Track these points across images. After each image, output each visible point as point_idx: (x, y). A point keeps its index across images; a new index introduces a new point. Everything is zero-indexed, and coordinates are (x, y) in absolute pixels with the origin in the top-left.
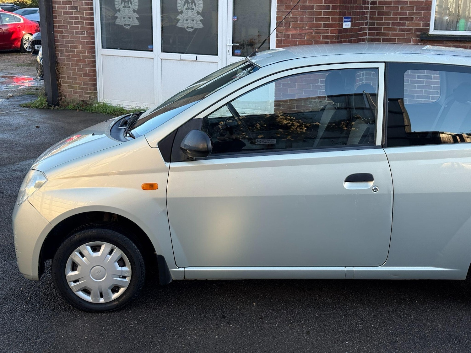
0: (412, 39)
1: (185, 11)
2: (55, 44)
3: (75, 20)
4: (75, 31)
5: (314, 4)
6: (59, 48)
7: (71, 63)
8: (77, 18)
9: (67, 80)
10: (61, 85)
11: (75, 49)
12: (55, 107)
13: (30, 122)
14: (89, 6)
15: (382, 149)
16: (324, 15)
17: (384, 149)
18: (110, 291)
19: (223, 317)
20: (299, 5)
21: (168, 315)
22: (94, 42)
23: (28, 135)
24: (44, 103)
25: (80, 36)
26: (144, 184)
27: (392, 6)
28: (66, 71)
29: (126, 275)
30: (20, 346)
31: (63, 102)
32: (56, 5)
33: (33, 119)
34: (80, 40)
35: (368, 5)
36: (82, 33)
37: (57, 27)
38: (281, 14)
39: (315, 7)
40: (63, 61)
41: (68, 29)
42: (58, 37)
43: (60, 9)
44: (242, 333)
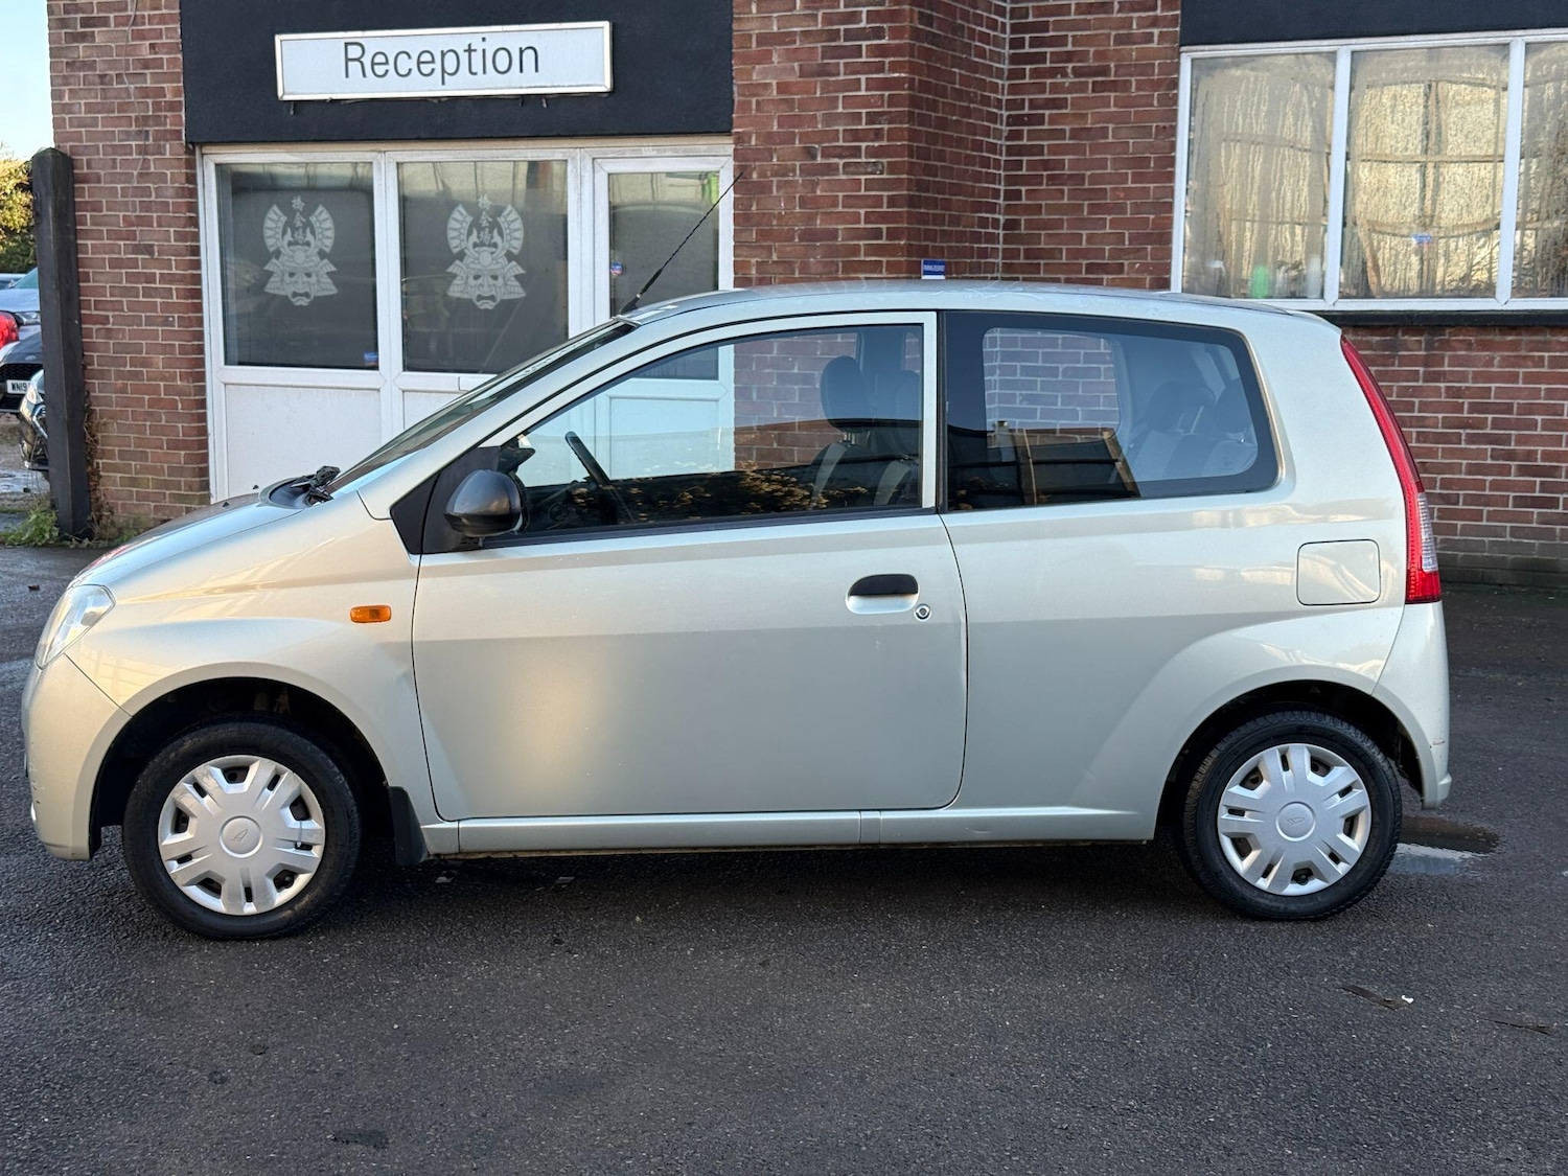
1: (471, 251)
2: (83, 355)
3: (145, 285)
5: (837, 224)
6: (96, 366)
7: (130, 409)
8: (150, 278)
9: (118, 461)
10: (100, 477)
11: (145, 370)
12: (80, 542)
13: (9, 578)
14: (188, 244)
15: (937, 516)
17: (942, 516)
18: (270, 883)
19: (558, 941)
20: (796, 228)
21: (418, 941)
22: (203, 345)
23: (9, 606)
24: (48, 530)
25: (160, 329)
26: (356, 609)
27: (1065, 231)
28: (116, 434)
29: (310, 840)
30: (49, 998)
31: (105, 527)
32: (89, 242)
33: (17, 570)
34: (160, 341)
35: (996, 232)
36: (166, 322)
37: (90, 305)
38: (745, 254)
39: (840, 233)
40: (107, 406)
41: (123, 311)
42: (94, 333)
43: (100, 253)
44: (601, 967)
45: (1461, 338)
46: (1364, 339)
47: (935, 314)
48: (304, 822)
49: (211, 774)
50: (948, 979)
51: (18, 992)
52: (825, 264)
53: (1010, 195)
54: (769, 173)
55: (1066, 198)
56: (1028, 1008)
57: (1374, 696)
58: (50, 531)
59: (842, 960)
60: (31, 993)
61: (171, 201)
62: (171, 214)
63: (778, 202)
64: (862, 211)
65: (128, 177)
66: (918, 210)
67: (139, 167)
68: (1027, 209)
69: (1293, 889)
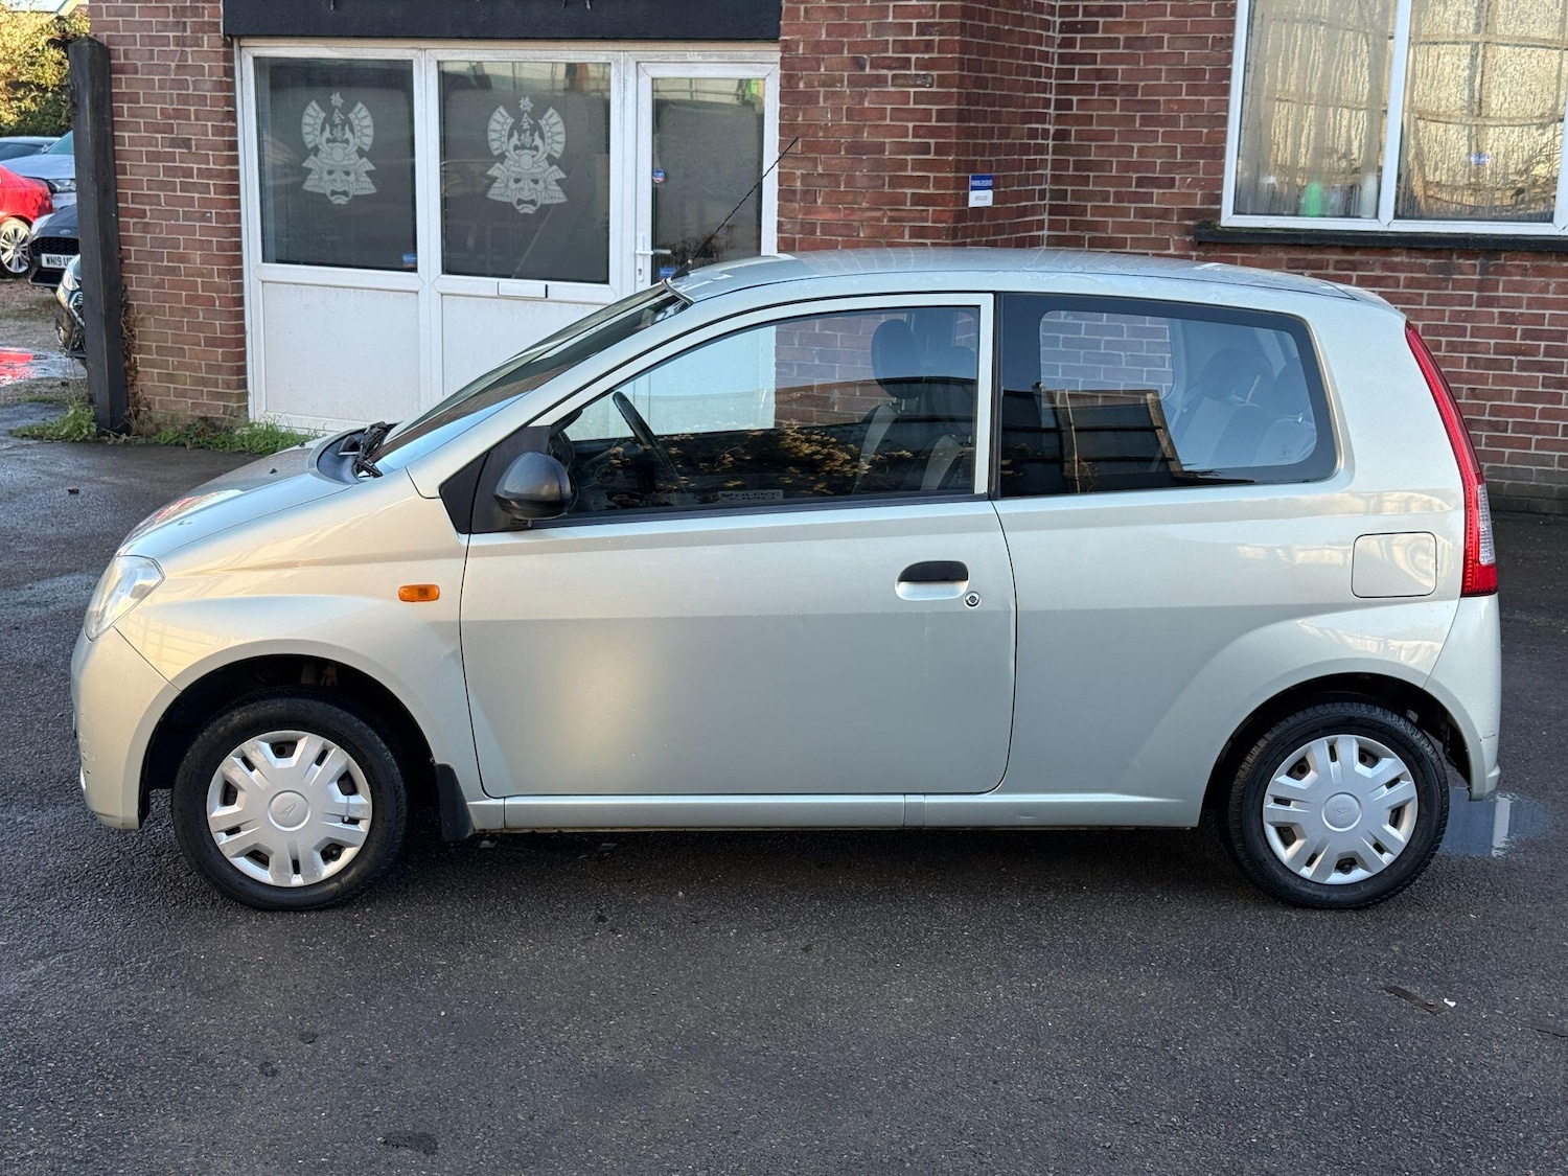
0: (1174, 240)
1: (511, 154)
2: (120, 248)
3: (182, 179)
4: (181, 210)
5: (885, 137)
6: (133, 261)
7: (167, 305)
8: (188, 173)
9: (155, 356)
10: (137, 372)
11: (182, 265)
12: (117, 437)
13: (48, 478)
14: (226, 138)
15: (989, 502)
16: (912, 170)
17: (995, 503)
18: (318, 856)
19: (602, 919)
20: (843, 140)
21: (463, 916)
22: (241, 242)
23: (49, 512)
24: (86, 424)
25: (198, 224)
26: (406, 587)
27: (1116, 143)
28: (153, 329)
29: (356, 815)
30: (101, 974)
31: (143, 423)
32: (126, 134)
33: (56, 469)
34: (197, 237)
35: (1046, 142)
36: (203, 217)
37: (127, 198)
38: (790, 165)
39: (887, 147)
40: (144, 301)
41: (160, 205)
42: (131, 227)
43: (137, 146)
44: (644, 950)
45: (1517, 263)
46: (1418, 261)
47: (992, 296)
48: (350, 797)
49: (259, 748)
50: (990, 971)
51: (69, 967)
52: (871, 178)
53: (1060, 105)
54: (816, 83)
55: (1118, 110)
56: (1070, 1006)
57: (1426, 689)
58: (88, 427)
59: (884, 947)
60: (82, 968)
61: (208, 94)
62: (209, 108)
63: (825, 113)
64: (911, 125)
65: (166, 70)
66: (967, 124)
67: (177, 58)
68: (1078, 120)
69: (1337, 878)
